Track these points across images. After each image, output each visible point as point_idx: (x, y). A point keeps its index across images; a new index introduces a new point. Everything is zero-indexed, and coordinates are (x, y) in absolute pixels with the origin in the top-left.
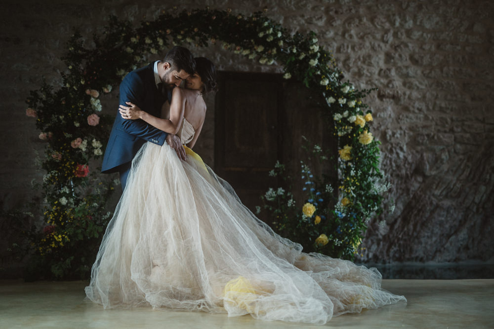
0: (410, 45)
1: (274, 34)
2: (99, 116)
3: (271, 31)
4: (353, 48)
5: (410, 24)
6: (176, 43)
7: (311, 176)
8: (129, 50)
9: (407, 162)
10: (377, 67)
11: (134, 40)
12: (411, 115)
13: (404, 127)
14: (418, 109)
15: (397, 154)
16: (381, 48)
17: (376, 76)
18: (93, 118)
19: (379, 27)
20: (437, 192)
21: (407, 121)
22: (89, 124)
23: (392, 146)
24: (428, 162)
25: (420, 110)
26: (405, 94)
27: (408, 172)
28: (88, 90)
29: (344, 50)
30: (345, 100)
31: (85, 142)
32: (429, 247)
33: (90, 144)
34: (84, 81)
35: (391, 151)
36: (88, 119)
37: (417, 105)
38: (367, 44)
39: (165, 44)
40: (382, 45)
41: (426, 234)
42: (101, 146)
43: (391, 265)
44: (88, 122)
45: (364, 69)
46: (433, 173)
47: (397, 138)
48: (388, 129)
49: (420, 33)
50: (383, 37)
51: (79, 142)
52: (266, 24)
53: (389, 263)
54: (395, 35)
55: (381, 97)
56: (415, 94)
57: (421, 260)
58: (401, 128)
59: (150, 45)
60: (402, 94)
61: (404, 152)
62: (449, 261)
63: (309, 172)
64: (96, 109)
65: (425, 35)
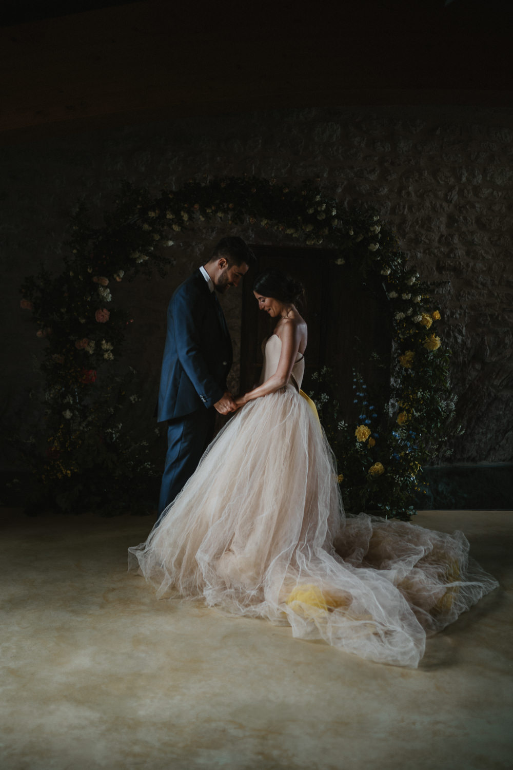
0: (477, 205)
1: (328, 211)
2: (109, 311)
3: (324, 206)
4: (410, 209)
5: (479, 179)
6: (203, 217)
7: (364, 387)
8: (146, 227)
9: (465, 348)
10: (437, 233)
11: (152, 214)
12: (473, 291)
13: (464, 306)
14: (482, 284)
15: (456, 338)
16: (443, 209)
17: (436, 244)
18: (103, 314)
19: (442, 183)
20: (497, 382)
21: (468, 298)
22: (98, 321)
23: (450, 329)
24: (489, 347)
25: (484, 285)
26: (468, 265)
27: (466, 359)
28: (96, 277)
29: (400, 211)
30: (410, 295)
31: (93, 344)
32: (482, 446)
33: (98, 345)
34: (92, 270)
35: (448, 335)
36: (96, 315)
37: (481, 279)
38: (428, 204)
39: (191, 218)
40: (445, 204)
41: (481, 430)
42: (112, 348)
43: (439, 466)
44: (96, 318)
45: (422, 235)
46: (494, 359)
47: (456, 318)
48: (446, 308)
49: (490, 190)
50: (446, 195)
51: (85, 343)
52: (318, 198)
53: (438, 464)
54: (461, 193)
55: (440, 269)
56: (479, 265)
57: (474, 460)
58: (461, 307)
59: (172, 220)
60: (465, 266)
61: (463, 336)
62: (504, 461)
63: (361, 381)
64: (105, 300)
65: (495, 193)
